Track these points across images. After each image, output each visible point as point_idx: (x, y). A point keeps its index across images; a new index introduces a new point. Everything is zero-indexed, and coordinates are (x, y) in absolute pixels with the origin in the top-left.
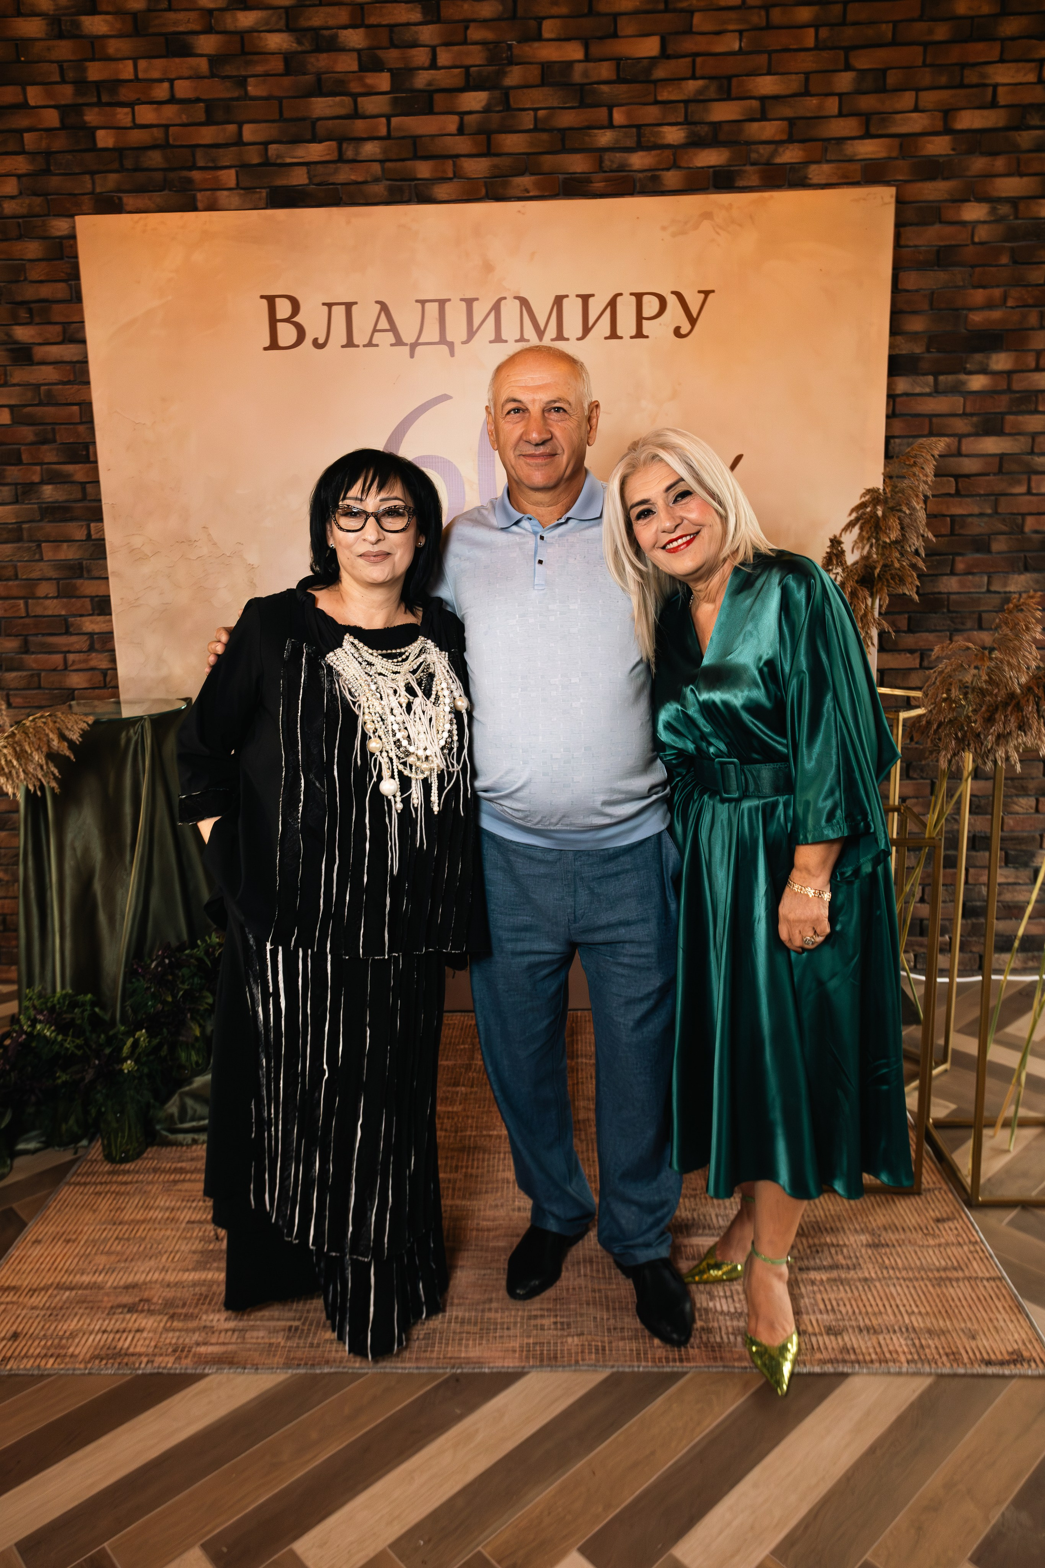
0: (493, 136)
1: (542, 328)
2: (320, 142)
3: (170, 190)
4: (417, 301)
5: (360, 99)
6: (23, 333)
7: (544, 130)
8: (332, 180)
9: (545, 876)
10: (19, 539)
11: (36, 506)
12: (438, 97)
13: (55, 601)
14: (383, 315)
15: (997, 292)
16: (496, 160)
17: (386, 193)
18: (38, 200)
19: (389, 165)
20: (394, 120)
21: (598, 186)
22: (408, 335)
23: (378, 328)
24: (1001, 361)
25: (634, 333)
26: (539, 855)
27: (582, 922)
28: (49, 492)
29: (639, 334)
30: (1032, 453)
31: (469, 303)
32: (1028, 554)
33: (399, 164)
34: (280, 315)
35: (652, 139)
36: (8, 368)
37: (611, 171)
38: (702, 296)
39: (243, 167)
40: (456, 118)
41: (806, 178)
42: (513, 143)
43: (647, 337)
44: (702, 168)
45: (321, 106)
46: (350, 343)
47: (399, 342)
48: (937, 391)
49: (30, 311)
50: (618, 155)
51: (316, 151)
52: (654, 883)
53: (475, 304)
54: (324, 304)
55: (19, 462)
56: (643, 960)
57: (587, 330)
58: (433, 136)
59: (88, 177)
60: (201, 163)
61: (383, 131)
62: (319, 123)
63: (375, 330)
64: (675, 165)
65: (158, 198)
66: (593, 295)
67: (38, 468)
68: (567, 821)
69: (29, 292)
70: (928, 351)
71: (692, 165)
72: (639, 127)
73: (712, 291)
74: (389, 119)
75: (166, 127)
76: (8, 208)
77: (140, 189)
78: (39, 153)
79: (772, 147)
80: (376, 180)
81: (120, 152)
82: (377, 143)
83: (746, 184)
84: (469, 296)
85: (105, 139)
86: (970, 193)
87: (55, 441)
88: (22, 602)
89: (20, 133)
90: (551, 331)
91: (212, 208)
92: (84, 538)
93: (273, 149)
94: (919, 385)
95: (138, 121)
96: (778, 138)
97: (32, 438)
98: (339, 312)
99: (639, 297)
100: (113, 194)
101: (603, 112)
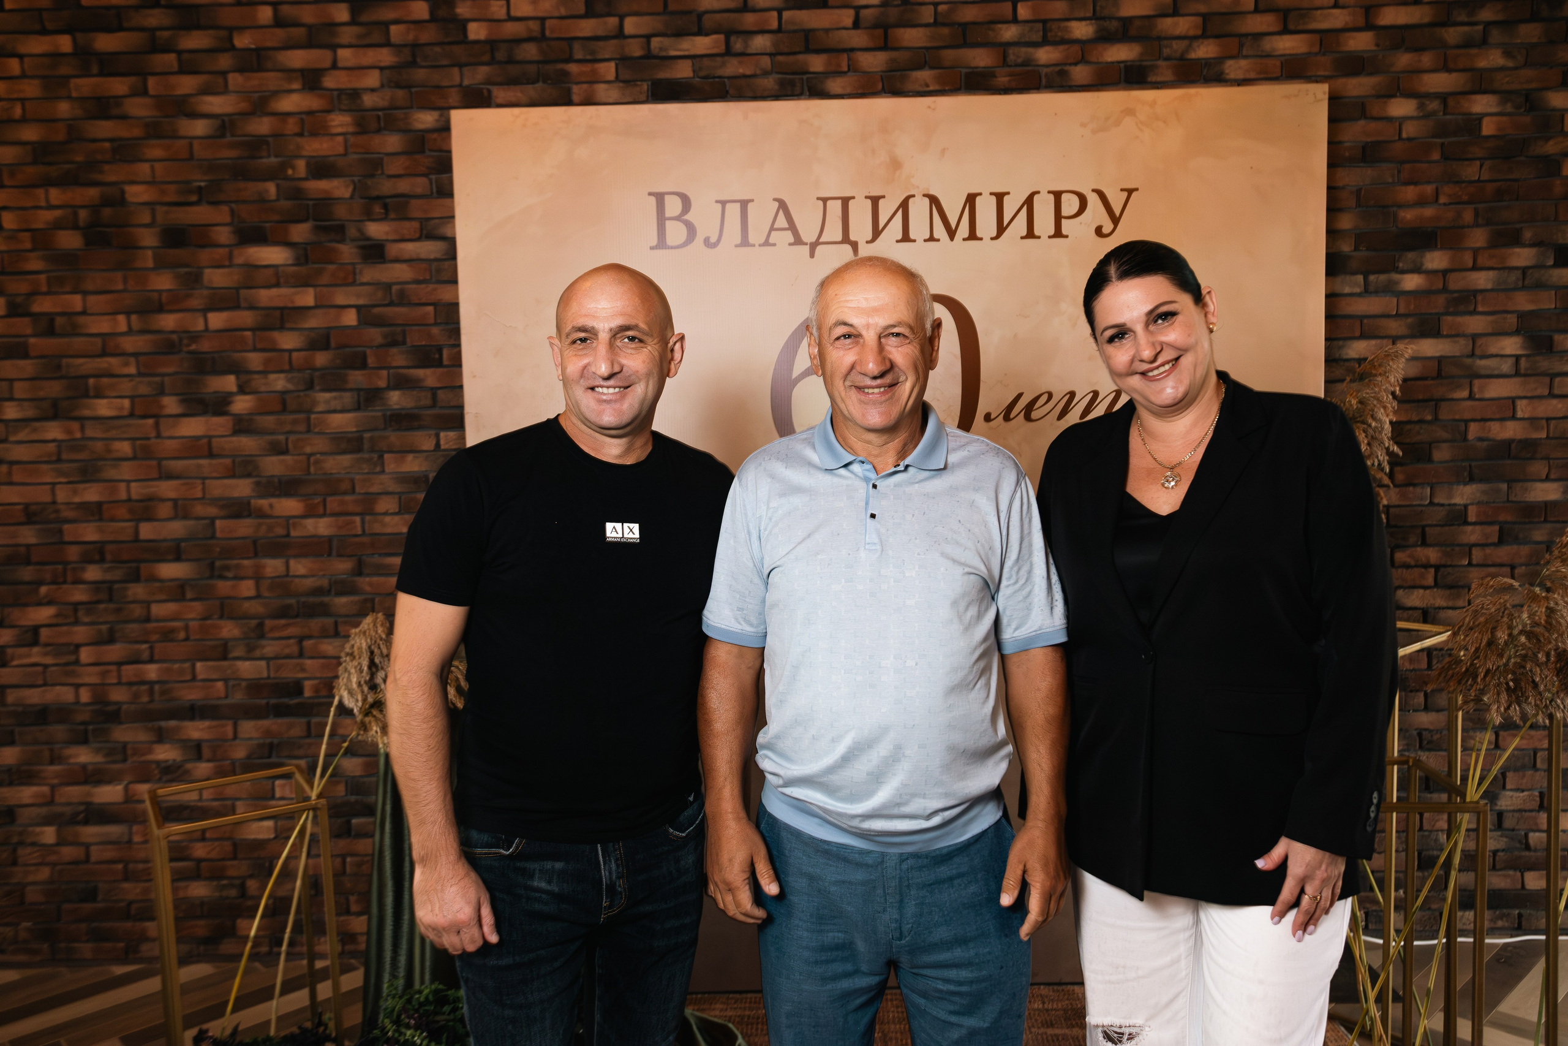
0: (890, 31)
1: (954, 227)
2: (707, 35)
3: (544, 82)
4: (818, 199)
6: (376, 230)
7: (944, 25)
8: (720, 72)
10: (359, 450)
11: (380, 413)
13: (397, 518)
14: (781, 213)
15: (1428, 189)
16: (894, 54)
17: (776, 87)
18: (400, 93)
19: (780, 58)
20: (786, 15)
21: (1002, 80)
22: (809, 234)
24: (1436, 260)
25: (1052, 232)
28: (395, 398)
29: (1058, 234)
30: (1473, 355)
31: (875, 201)
32: (1473, 464)
33: (791, 58)
34: (669, 213)
35: (1060, 34)
36: (358, 266)
37: (1017, 65)
38: (1126, 193)
39: (623, 60)
40: (852, 12)
41: (1222, 73)
42: (912, 37)
43: (1067, 237)
44: (1113, 63)
46: (745, 242)
47: (798, 241)
48: (1367, 291)
50: (1024, 49)
51: (702, 44)
53: (881, 202)
54: (716, 201)
55: (364, 365)
57: (1001, 229)
58: (827, 31)
59: (456, 70)
60: (578, 56)
61: (774, 25)
62: (706, 16)
63: (772, 229)
64: (1083, 60)
65: (531, 90)
66: (1008, 193)
67: (384, 373)
69: (386, 187)
70: (1356, 249)
71: (1101, 60)
72: (1045, 22)
73: (1137, 189)
74: (780, 12)
75: (542, 20)
76: (368, 100)
77: (512, 82)
78: (405, 46)
79: (1186, 43)
80: (766, 73)
81: (492, 44)
82: (767, 37)
83: (1159, 79)
84: (875, 193)
85: (476, 31)
86: (1396, 89)
87: (404, 343)
88: (358, 519)
89: (386, 25)
90: (964, 230)
91: (589, 101)
92: (432, 448)
93: (656, 42)
94: (1352, 284)
95: (513, 13)
96: (1192, 33)
97: (379, 340)
98: (734, 210)
99: (1057, 195)
100: (481, 86)
101: (1006, 8)
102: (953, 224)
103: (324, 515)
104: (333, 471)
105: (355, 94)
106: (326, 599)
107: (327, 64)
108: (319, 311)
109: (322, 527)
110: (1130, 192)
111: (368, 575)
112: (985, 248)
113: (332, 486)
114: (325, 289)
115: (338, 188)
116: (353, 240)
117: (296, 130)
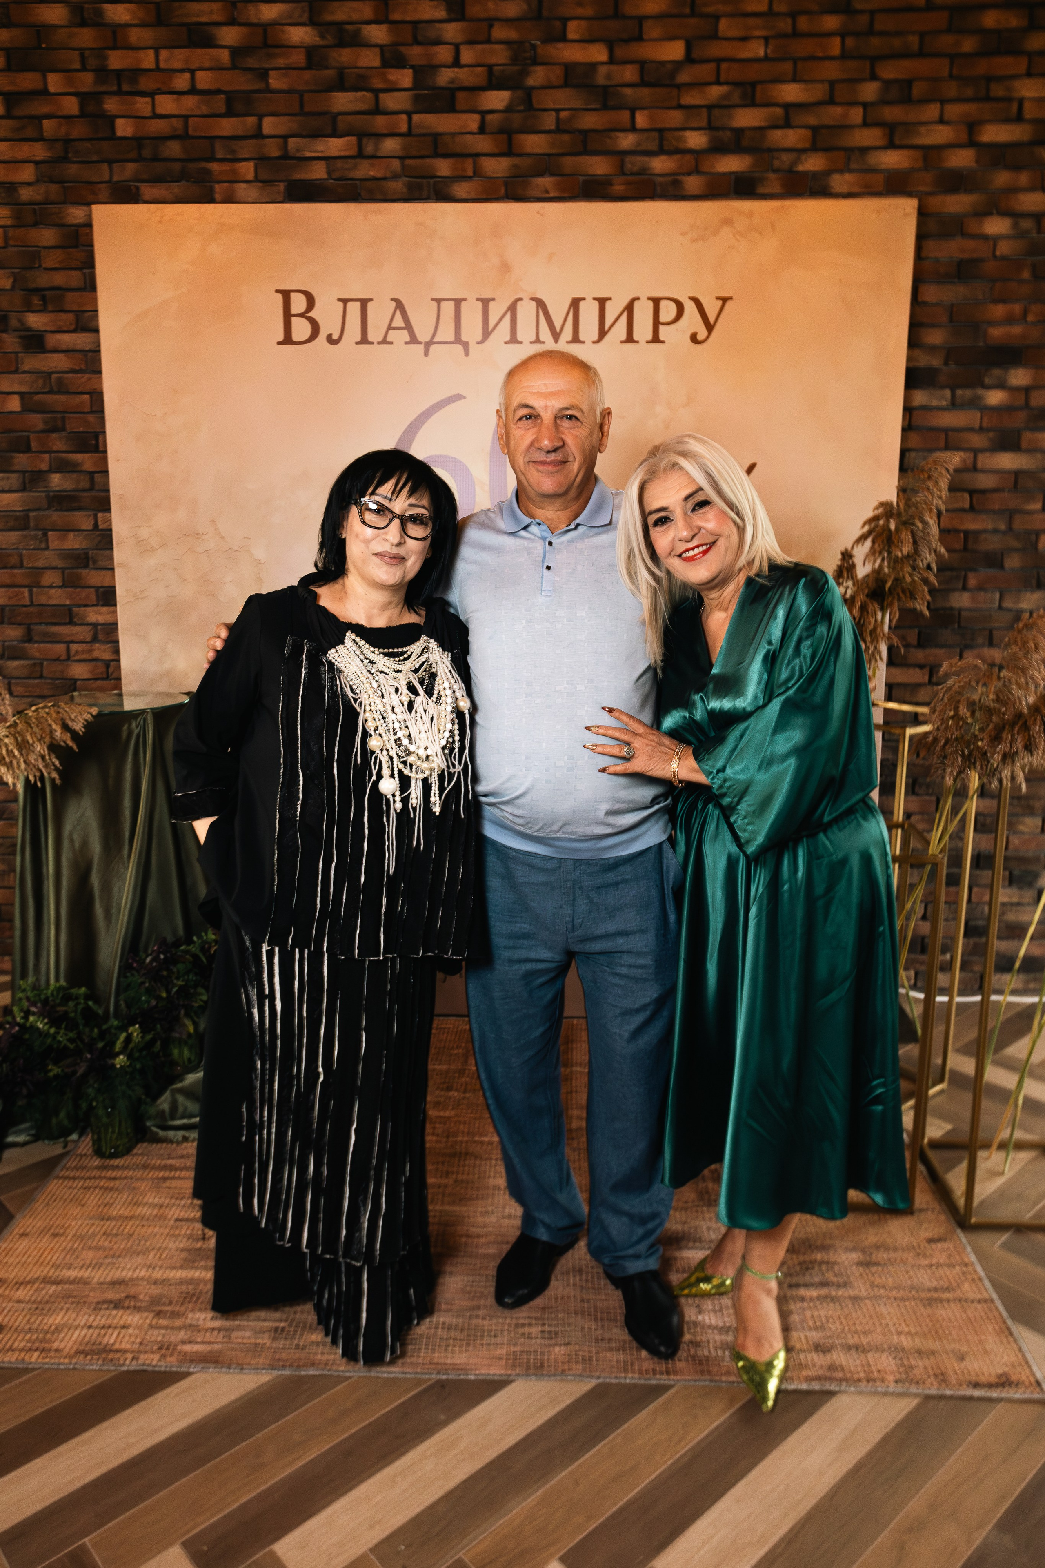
0: (515, 136)
1: (558, 329)
2: (341, 136)
3: (187, 181)
4: (433, 300)
5: (381, 95)
6: (36, 321)
7: (565, 131)
8: (351, 175)
9: (545, 884)
10: (26, 527)
11: (43, 494)
12: (460, 95)
13: (60, 590)
14: (398, 313)
15: (1017, 308)
16: (516, 160)
17: (404, 191)
18: (54, 188)
19: (408, 162)
20: (416, 117)
21: (618, 188)
22: (423, 335)
23: (393, 325)
24: (1019, 377)
25: (650, 337)
26: (539, 863)
27: (580, 931)
28: (56, 481)
29: (656, 339)
31: (485, 303)
32: (1041, 572)
33: (419, 161)
34: (295, 310)
35: (674, 143)
36: (20, 355)
37: (632, 174)
38: (720, 303)
39: (261, 160)
40: (477, 117)
41: (828, 186)
42: (534, 143)
43: (663, 342)
44: (724, 174)
45: (343, 101)
46: (364, 340)
47: (414, 340)
48: (954, 405)
49: (44, 299)
50: (640, 158)
51: (336, 146)
52: (654, 893)
53: (491, 304)
54: (339, 300)
55: (28, 449)
56: (640, 971)
57: (603, 333)
58: (453, 135)
59: (105, 164)
60: (219, 155)
61: (404, 128)
62: (340, 118)
63: (390, 328)
64: (696, 170)
65: (177, 188)
66: (611, 299)
67: (47, 456)
68: (568, 829)
69: (43, 280)
70: (946, 363)
71: (713, 171)
72: (661, 131)
73: (731, 298)
74: (410, 115)
75: (186, 117)
76: (25, 194)
77: (157, 180)
78: (57, 140)
79: (795, 155)
80: (395, 176)
81: (138, 141)
82: (398, 140)
83: (768, 189)
84: (486, 296)
85: (123, 128)
86: (993, 207)
87: (64, 430)
88: (26, 591)
89: (39, 119)
90: (567, 333)
91: (230, 199)
92: (91, 528)
93: (292, 142)
94: (935, 398)
95: (158, 112)
96: (801, 145)
97: (41, 426)
98: (354, 309)
99: (656, 302)
100: (131, 183)
101: (625, 115)
102: (558, 327)
105: (12, 188)
111: (37, 642)
112: (587, 349)
116: (15, 330)
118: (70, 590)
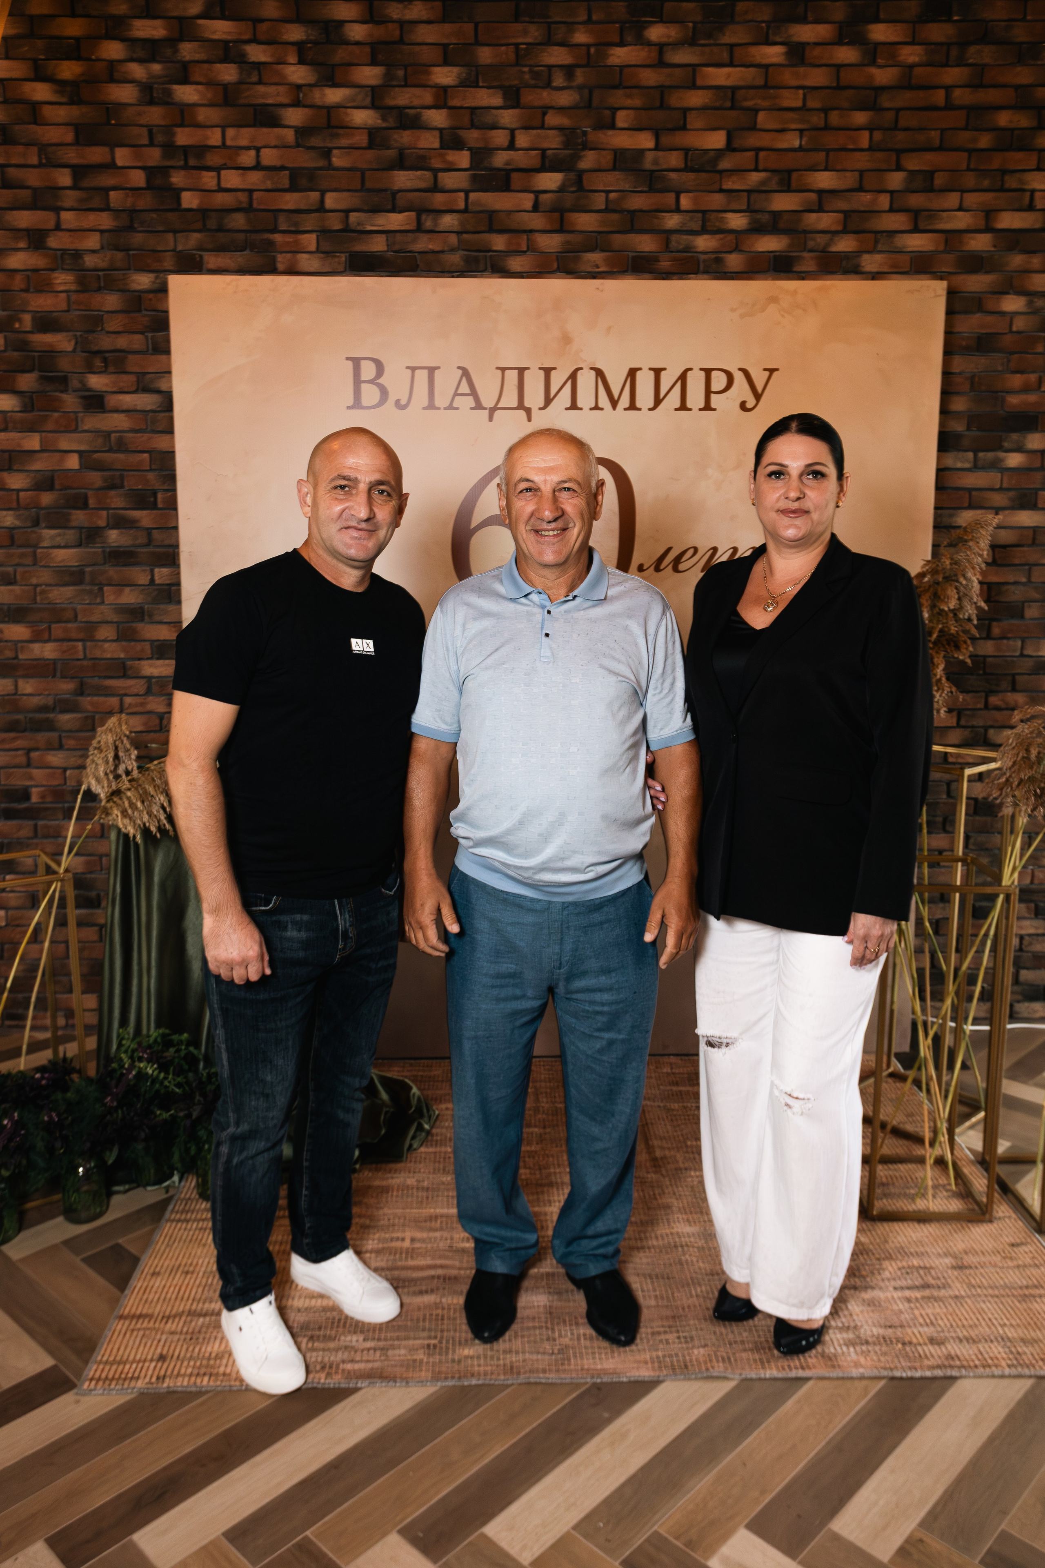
0: (566, 215)
1: (616, 397)
2: (400, 212)
3: (251, 250)
4: (498, 368)
5: (440, 175)
6: (97, 382)
7: (614, 211)
8: (410, 248)
10: (81, 582)
11: (100, 550)
12: (515, 176)
13: (114, 644)
14: (464, 380)
15: (1033, 378)
16: (569, 237)
17: (462, 263)
18: (119, 255)
19: (465, 236)
20: (473, 196)
21: (665, 264)
22: (488, 401)
23: (459, 392)
24: (1035, 441)
25: (702, 405)
28: (114, 537)
29: (707, 407)
31: (547, 371)
33: (476, 237)
34: (364, 377)
35: (717, 224)
36: (81, 415)
37: (678, 251)
38: (767, 374)
39: (324, 233)
40: (531, 196)
41: (858, 266)
42: (585, 221)
43: (714, 410)
44: (763, 252)
45: (403, 179)
46: (431, 406)
47: (479, 406)
48: (977, 467)
49: (108, 363)
50: (685, 237)
51: (395, 221)
53: (553, 373)
54: (407, 367)
55: (85, 506)
57: (658, 401)
58: (509, 212)
59: (170, 236)
60: (283, 227)
61: (462, 205)
62: (400, 195)
63: (456, 394)
64: (737, 249)
65: (239, 258)
66: (665, 369)
67: (104, 513)
69: (106, 343)
70: (969, 429)
71: (752, 250)
72: (704, 212)
73: (777, 370)
74: (467, 193)
75: (251, 192)
76: (90, 261)
77: (222, 249)
78: (123, 211)
79: (829, 236)
80: (453, 250)
81: (203, 213)
82: (455, 216)
83: (803, 269)
84: (547, 365)
85: (189, 200)
86: (1009, 287)
87: (122, 487)
88: (80, 644)
89: (106, 190)
90: (625, 401)
91: (292, 271)
92: (146, 582)
93: (354, 217)
94: (960, 460)
95: (224, 185)
96: (833, 228)
97: (99, 483)
98: (422, 376)
99: (708, 372)
100: (194, 252)
101: (670, 198)
102: (616, 395)
103: (49, 640)
104: (58, 601)
105: (77, 255)
106: (51, 716)
107: (51, 225)
108: (45, 455)
109: (47, 651)
110: (772, 371)
111: (89, 695)
112: (643, 416)
113: (57, 615)
114: (50, 435)
115: (62, 342)
116: (76, 391)
117: (23, 286)
118: (124, 643)
